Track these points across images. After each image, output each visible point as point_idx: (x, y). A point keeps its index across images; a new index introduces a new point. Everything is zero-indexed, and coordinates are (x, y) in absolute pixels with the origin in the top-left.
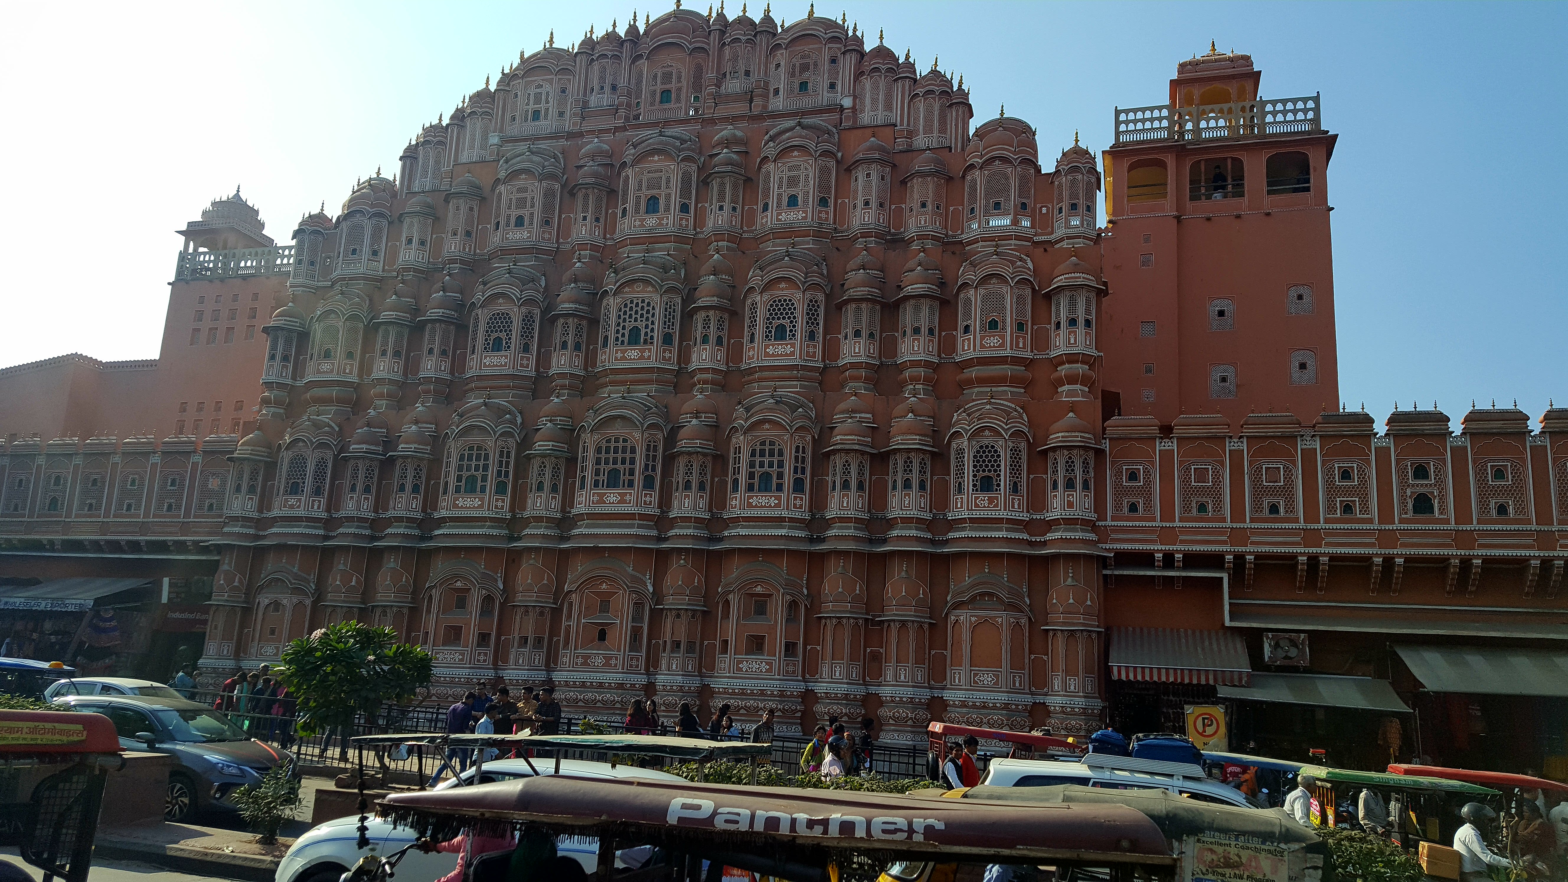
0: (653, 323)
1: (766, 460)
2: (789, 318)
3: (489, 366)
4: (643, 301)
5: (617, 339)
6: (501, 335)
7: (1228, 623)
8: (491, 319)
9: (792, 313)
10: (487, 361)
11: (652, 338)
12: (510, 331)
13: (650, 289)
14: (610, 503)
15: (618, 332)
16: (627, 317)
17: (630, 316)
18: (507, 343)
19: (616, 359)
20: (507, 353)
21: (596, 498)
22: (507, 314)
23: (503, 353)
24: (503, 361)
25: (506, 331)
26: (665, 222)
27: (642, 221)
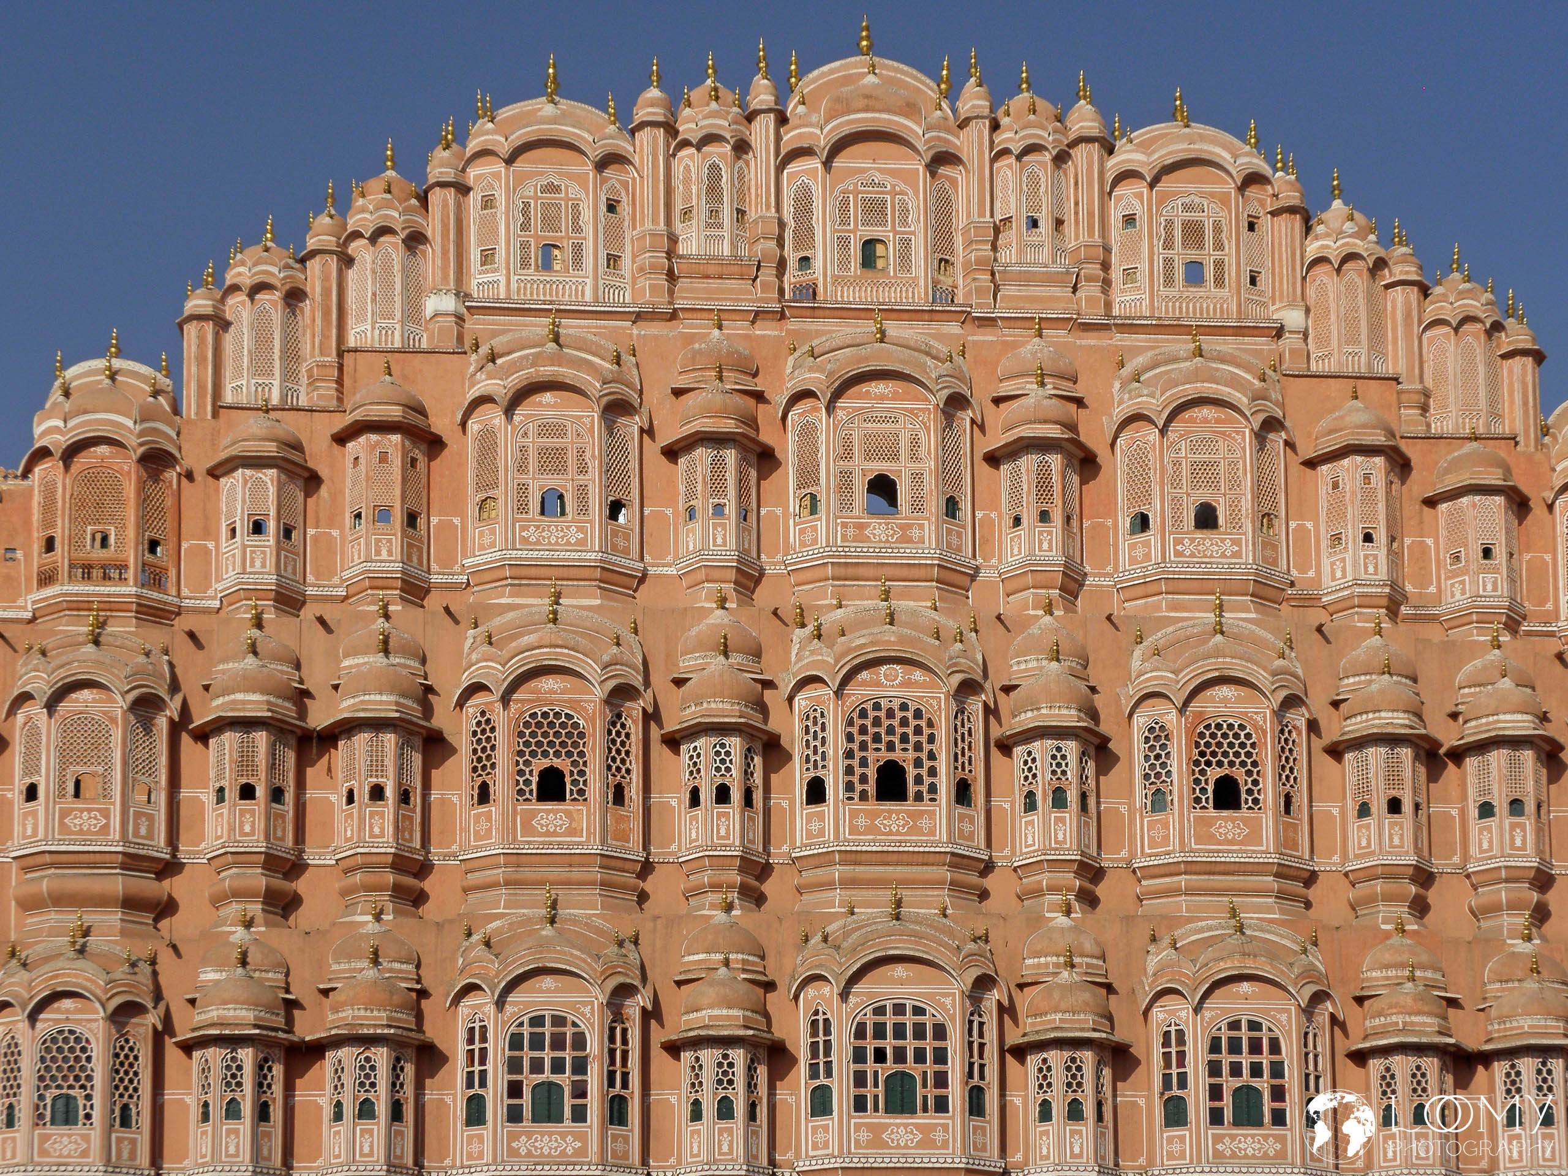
0: (932, 756)
1: (1245, 1060)
2: (1243, 764)
5: (849, 787)
6: (557, 763)
9: (1249, 755)
11: (933, 789)
12: (581, 754)
14: (898, 1147)
15: (849, 770)
16: (868, 738)
17: (877, 738)
20: (578, 806)
21: (864, 1135)
23: (567, 805)
25: (569, 754)
26: (915, 533)
27: (861, 527)
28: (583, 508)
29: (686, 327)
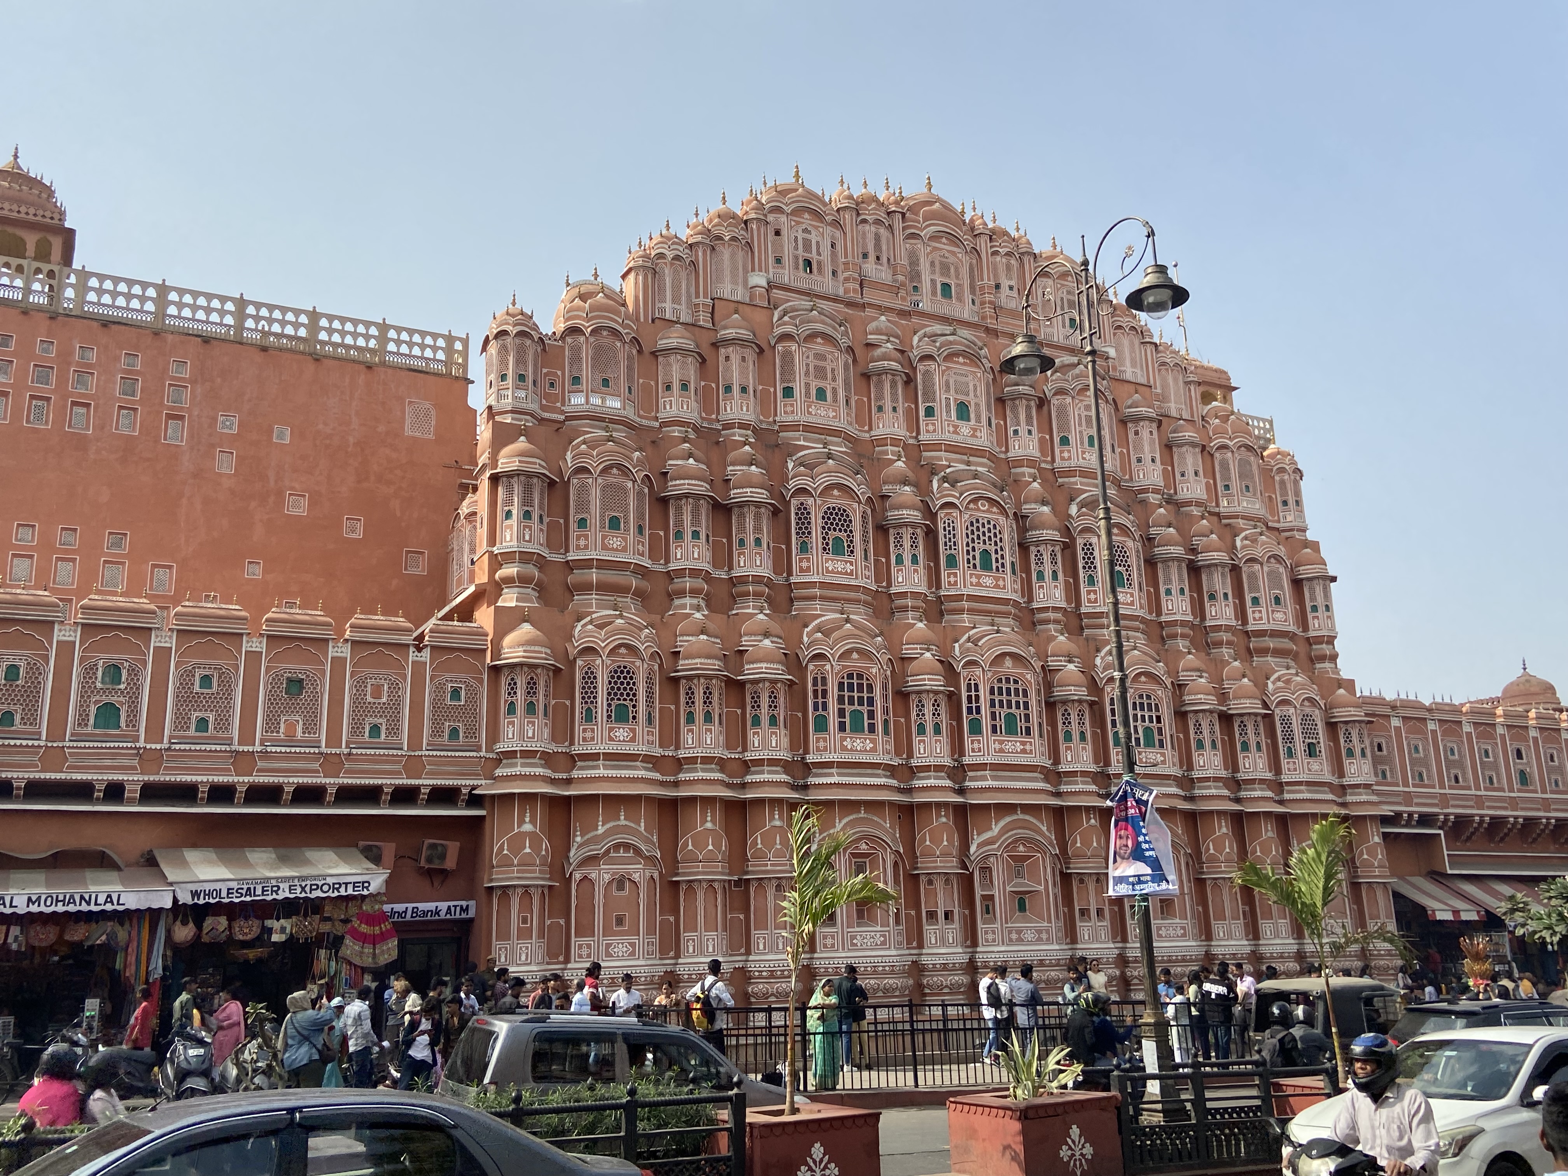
0: (1001, 549)
1: (1146, 714)
2: (1124, 566)
3: (832, 572)
4: (989, 523)
5: (969, 561)
7: (1449, 872)
8: (826, 513)
9: (1126, 562)
10: (830, 565)
11: (1003, 565)
12: (851, 531)
13: (995, 509)
14: (1011, 752)
15: (968, 552)
16: (975, 537)
17: (978, 537)
18: (849, 546)
19: (972, 584)
20: (851, 559)
21: (997, 746)
22: (845, 511)
23: (846, 558)
24: (849, 568)
25: (846, 531)
26: (978, 434)
27: (956, 427)
28: (835, 400)
29: (869, 312)
